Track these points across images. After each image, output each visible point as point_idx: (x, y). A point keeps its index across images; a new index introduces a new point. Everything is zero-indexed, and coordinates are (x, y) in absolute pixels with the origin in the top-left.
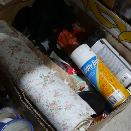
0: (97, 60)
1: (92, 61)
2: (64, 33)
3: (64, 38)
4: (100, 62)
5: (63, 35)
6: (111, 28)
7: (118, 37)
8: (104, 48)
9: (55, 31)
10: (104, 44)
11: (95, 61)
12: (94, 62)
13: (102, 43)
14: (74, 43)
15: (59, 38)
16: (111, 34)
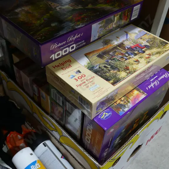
0: (36, 165)
1: (31, 167)
2: (12, 134)
3: (12, 140)
4: (40, 167)
5: (11, 136)
6: (52, 131)
7: (59, 139)
8: (46, 150)
9: (5, 132)
10: (46, 147)
11: (35, 166)
12: (33, 167)
13: (45, 145)
14: (22, 145)
15: (8, 139)
16: (54, 137)
